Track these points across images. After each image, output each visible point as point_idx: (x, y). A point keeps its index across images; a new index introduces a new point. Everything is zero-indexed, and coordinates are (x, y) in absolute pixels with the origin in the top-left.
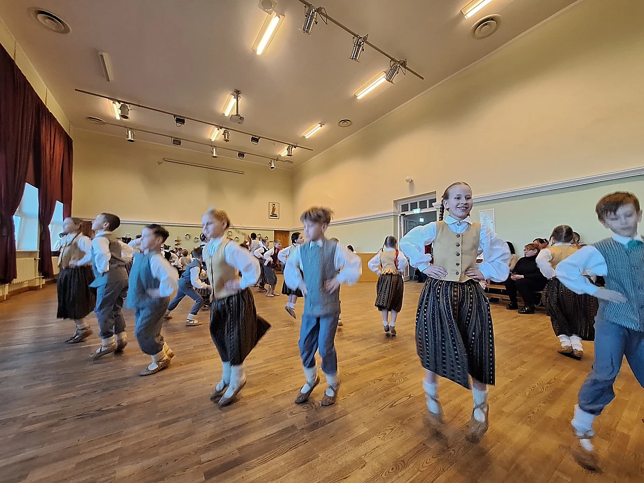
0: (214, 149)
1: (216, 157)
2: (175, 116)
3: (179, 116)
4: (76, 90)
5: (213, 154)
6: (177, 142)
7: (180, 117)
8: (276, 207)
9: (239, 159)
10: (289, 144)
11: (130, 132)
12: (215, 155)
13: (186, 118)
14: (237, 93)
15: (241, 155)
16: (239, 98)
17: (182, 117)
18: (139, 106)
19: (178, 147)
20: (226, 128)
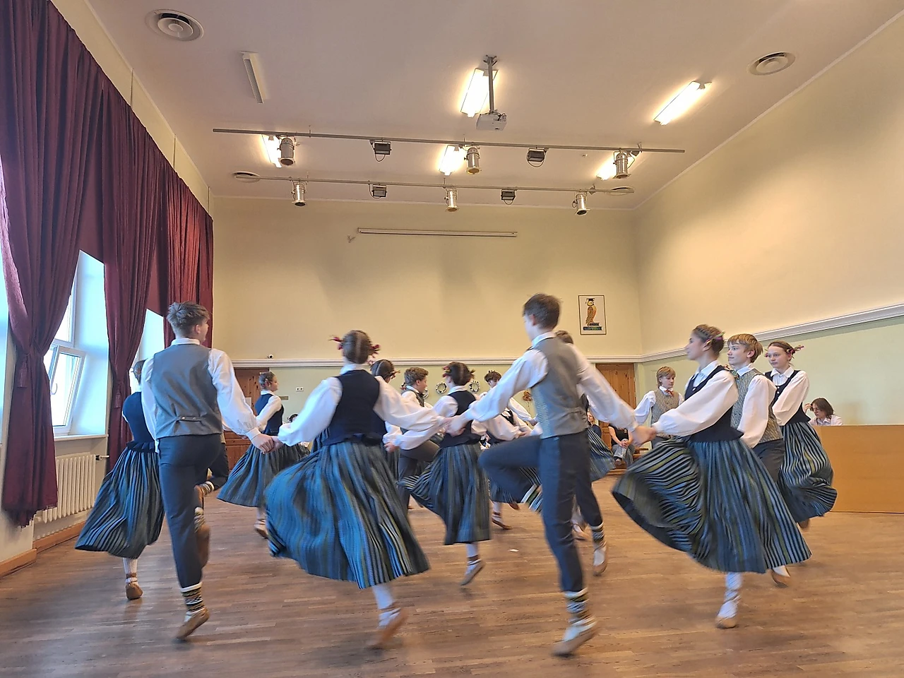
0: (451, 193)
2: (372, 140)
3: (378, 139)
4: (214, 130)
5: (448, 204)
6: (379, 191)
7: (382, 139)
8: (597, 304)
9: (503, 205)
10: (620, 149)
11: (298, 187)
12: (452, 206)
13: (394, 140)
14: (489, 64)
15: (508, 194)
16: (494, 73)
17: (386, 139)
18: (310, 135)
19: (382, 201)
20: (473, 144)
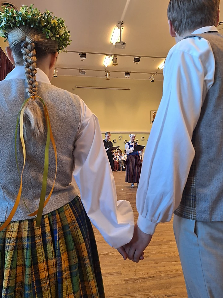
0: (108, 73)
1: (108, 79)
2: (80, 53)
3: (82, 52)
5: (107, 77)
6: (83, 72)
9: (126, 78)
12: (108, 78)
13: (87, 53)
14: (120, 24)
15: (127, 74)
16: (122, 28)
17: (85, 53)
19: (83, 76)
20: (115, 55)
